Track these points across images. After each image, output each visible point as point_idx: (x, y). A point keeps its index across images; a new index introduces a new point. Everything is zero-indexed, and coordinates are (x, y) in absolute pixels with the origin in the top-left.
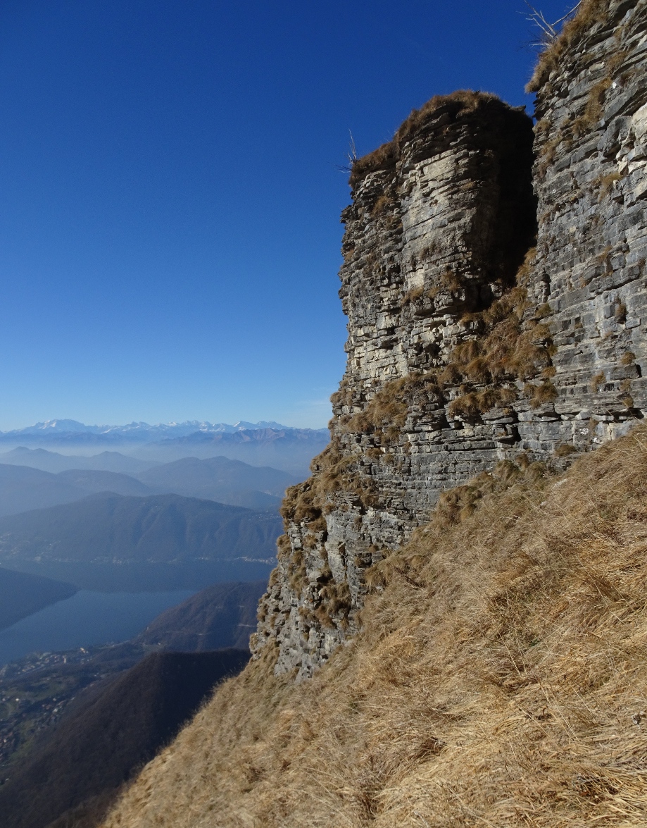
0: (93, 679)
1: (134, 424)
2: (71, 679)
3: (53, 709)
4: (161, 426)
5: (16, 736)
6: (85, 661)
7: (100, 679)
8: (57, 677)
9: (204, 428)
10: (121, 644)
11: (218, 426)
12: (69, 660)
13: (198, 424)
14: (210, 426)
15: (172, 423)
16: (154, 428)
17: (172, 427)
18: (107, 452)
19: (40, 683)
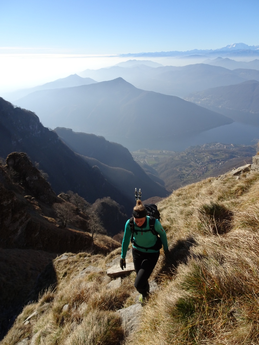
2: (227, 155)
3: (220, 163)
5: (207, 168)
6: (232, 149)
7: (237, 157)
8: (222, 153)
10: (247, 146)
12: (226, 147)
18: (256, 60)
19: (216, 153)
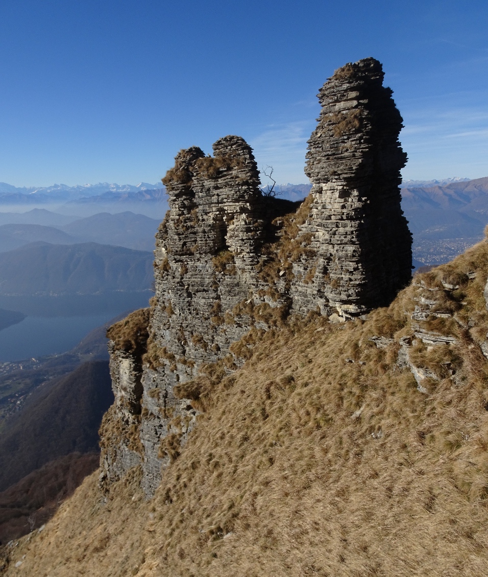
0: (44, 380)
1: (56, 186)
2: (28, 381)
3: (17, 401)
4: (79, 187)
6: (36, 368)
7: (49, 380)
8: (18, 379)
9: (113, 188)
10: (62, 354)
11: (124, 187)
12: (24, 367)
13: (108, 186)
14: (118, 187)
15: (87, 185)
16: (73, 188)
17: (87, 188)
18: (36, 210)
19: (5, 384)
